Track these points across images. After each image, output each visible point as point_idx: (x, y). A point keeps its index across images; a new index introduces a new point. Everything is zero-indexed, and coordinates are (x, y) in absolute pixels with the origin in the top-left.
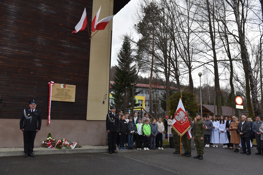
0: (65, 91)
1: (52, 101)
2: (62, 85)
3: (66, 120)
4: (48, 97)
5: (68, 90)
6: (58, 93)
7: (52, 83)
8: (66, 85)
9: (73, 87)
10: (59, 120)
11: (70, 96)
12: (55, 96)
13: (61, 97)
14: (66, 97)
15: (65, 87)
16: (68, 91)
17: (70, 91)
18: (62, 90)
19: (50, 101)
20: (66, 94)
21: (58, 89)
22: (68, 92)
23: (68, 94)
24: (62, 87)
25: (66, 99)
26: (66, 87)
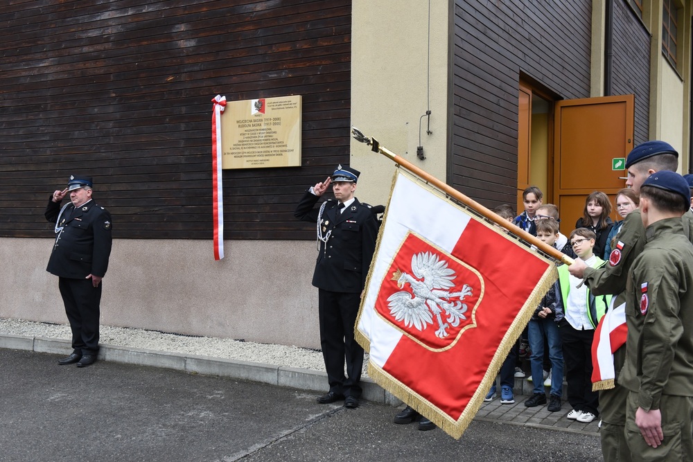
0: (263, 127)
1: (225, 172)
2: (254, 101)
3: (279, 242)
4: (211, 157)
5: (275, 119)
6: (241, 138)
7: (221, 104)
8: (268, 100)
9: (289, 106)
10: (256, 241)
11: (283, 145)
12: (234, 151)
13: (251, 150)
14: (268, 149)
15: (261, 108)
16: (275, 124)
17: (279, 124)
18: (257, 122)
19: (216, 170)
20: (270, 140)
21: (241, 124)
22: (274, 128)
23: (275, 136)
24: (254, 111)
25: (267, 158)
26: (267, 108)
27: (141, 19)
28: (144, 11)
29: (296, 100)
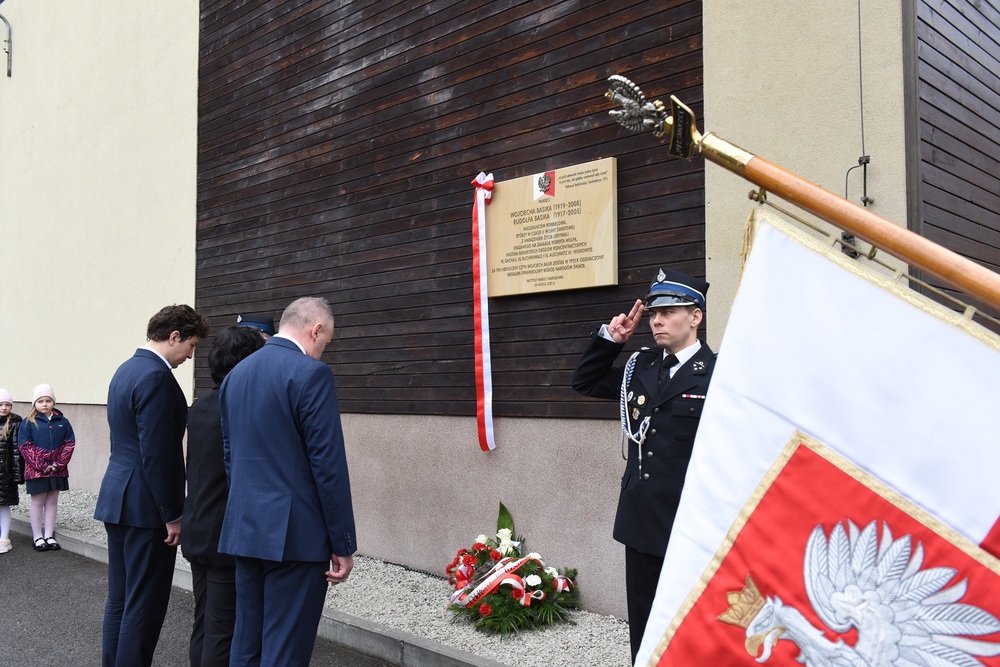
0: (553, 219)
1: (493, 301)
2: (537, 177)
3: (583, 423)
4: (470, 277)
5: (572, 204)
6: (518, 242)
7: (485, 187)
8: (560, 172)
9: (595, 178)
10: (546, 421)
11: (584, 247)
12: (508, 265)
13: (534, 261)
14: (561, 258)
15: (548, 188)
16: (571, 212)
17: (578, 212)
18: (542, 212)
19: (479, 299)
20: (565, 241)
21: (518, 217)
22: (570, 220)
23: (571, 234)
24: (538, 194)
25: (559, 273)
26: (558, 187)
27: (379, 70)
28: (382, 58)
29: (606, 166)
